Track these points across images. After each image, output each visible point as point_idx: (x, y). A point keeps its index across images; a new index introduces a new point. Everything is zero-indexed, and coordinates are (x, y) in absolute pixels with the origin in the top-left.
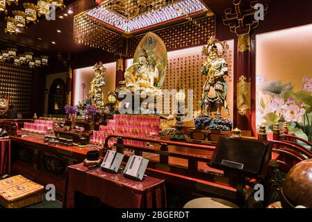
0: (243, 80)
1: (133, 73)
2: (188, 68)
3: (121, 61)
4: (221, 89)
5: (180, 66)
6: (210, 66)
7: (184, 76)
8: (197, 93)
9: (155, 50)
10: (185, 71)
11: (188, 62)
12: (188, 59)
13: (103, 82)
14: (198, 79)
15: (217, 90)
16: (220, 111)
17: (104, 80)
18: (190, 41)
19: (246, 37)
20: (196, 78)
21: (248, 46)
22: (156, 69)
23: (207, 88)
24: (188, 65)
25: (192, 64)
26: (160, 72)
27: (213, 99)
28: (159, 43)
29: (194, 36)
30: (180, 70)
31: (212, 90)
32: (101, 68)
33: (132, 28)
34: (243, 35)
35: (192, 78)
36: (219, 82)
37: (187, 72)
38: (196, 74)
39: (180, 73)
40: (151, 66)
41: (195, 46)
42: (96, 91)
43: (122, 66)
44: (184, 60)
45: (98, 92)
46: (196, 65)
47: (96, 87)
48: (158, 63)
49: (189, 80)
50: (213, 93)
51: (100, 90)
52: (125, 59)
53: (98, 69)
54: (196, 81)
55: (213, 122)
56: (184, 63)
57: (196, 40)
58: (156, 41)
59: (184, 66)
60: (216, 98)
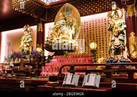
0: (133, 35)
1: (56, 31)
2: (92, 29)
3: (41, 25)
4: (123, 39)
5: (86, 28)
6: (114, 24)
7: (89, 34)
8: (100, 46)
9: (70, 15)
10: (90, 31)
11: (92, 25)
12: (92, 23)
13: (31, 39)
14: (100, 36)
15: (120, 40)
16: (123, 54)
17: (31, 38)
18: (94, 10)
19: (132, 7)
20: (98, 35)
21: (134, 13)
22: (73, 28)
23: (113, 38)
24: (92, 27)
25: (95, 26)
26: (75, 31)
27: (118, 46)
28: (74, 11)
29: (97, 6)
30: (86, 30)
31: (117, 40)
32: (28, 29)
33: (50, 2)
34: (130, 6)
35: (95, 35)
36: (121, 34)
37: (92, 31)
38: (98, 33)
39: (86, 32)
40: (69, 26)
41: (98, 13)
42: (25, 46)
43: (42, 28)
44: (89, 23)
45: (27, 46)
46: (98, 26)
47: (25, 43)
48: (75, 24)
49: (94, 37)
50: (117, 42)
51: (28, 44)
52: (44, 23)
53: (27, 30)
54: (98, 38)
55: (119, 61)
56: (89, 25)
57: (99, 9)
58: (71, 9)
59: (89, 27)
60: (120, 45)
